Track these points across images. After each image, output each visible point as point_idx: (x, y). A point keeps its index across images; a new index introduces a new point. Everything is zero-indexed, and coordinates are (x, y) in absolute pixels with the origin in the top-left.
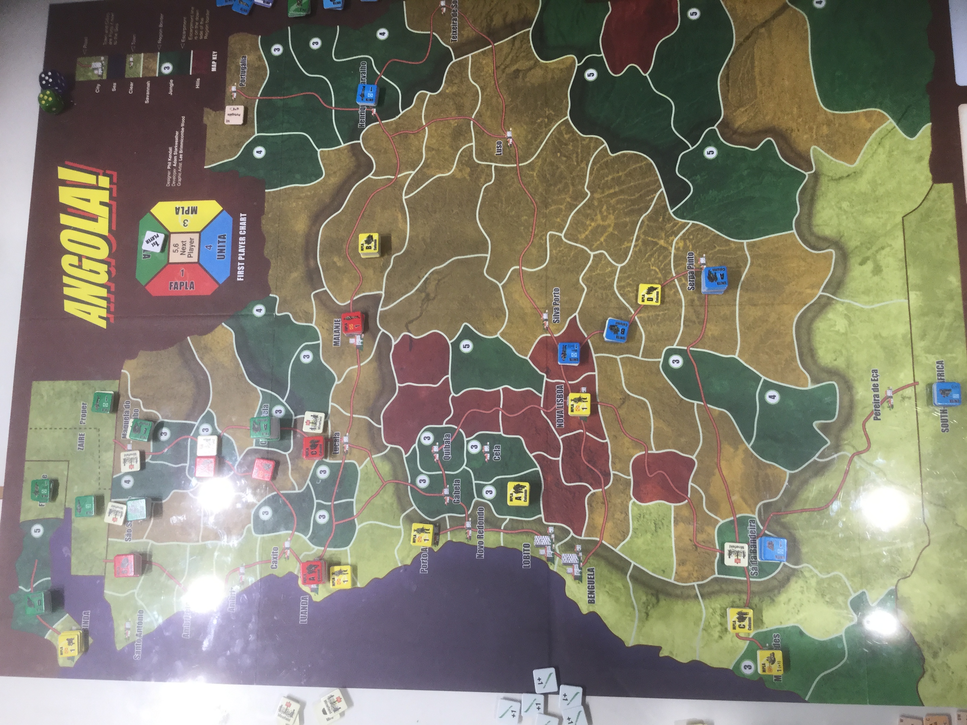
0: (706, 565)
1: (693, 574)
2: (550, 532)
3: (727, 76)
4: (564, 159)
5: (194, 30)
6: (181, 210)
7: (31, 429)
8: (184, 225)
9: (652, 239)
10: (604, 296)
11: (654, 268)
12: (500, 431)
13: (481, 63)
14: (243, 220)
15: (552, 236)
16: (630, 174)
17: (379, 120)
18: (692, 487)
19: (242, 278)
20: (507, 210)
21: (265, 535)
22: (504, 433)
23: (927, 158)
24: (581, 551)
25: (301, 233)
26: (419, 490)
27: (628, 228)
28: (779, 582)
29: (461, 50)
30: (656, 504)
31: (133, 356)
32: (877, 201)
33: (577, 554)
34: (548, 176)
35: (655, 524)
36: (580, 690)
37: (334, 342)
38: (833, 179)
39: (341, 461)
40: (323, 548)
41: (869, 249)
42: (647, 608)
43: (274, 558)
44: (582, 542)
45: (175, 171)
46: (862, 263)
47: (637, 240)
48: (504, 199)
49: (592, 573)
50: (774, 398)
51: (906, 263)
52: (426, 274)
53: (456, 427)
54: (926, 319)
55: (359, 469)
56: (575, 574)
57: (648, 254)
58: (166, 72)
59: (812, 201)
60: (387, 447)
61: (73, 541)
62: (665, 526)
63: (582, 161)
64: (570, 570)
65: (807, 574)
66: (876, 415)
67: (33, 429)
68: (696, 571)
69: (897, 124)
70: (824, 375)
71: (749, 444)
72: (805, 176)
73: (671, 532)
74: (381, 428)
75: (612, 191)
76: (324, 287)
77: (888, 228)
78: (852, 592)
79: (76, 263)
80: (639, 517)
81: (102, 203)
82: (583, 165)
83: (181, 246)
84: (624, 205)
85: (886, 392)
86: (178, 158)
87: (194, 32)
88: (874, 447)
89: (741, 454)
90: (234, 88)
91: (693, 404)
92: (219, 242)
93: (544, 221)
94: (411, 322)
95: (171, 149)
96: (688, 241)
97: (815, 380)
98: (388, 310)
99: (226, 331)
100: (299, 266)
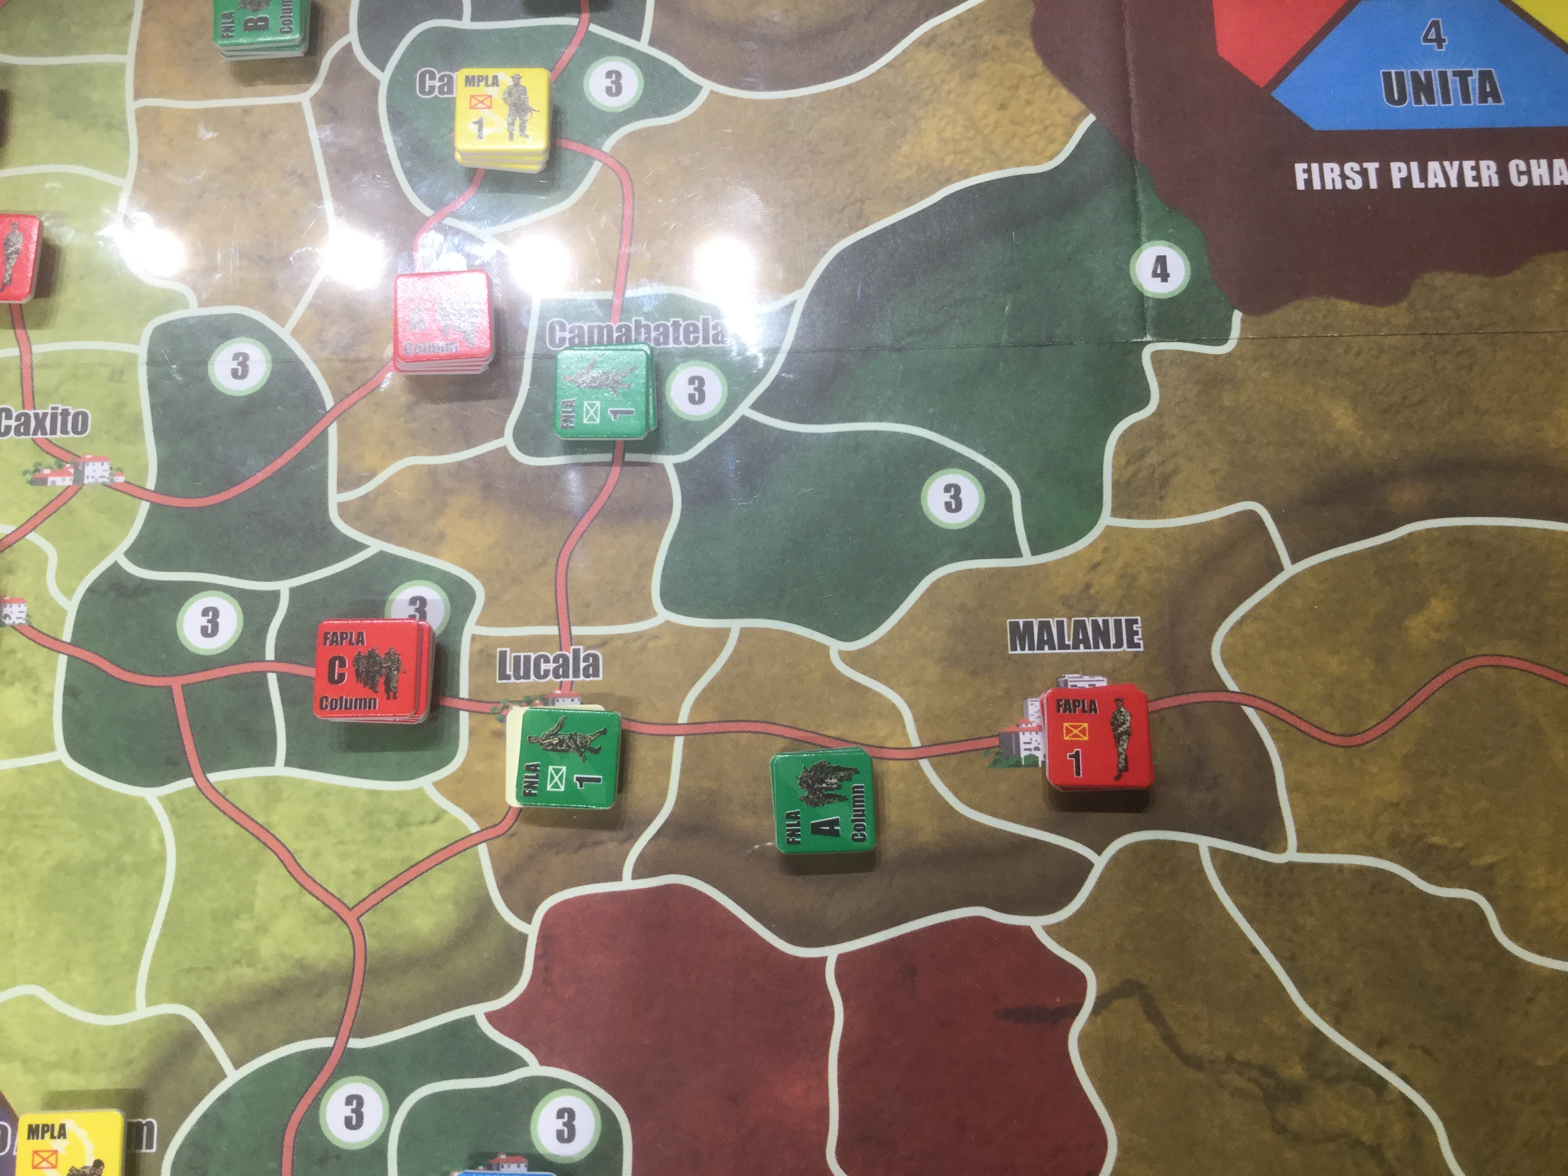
19: (1309, 182)
21: (143, 375)
26: (313, 1093)
39: (464, 692)
40: (67, 635)
55: (426, 783)
60: (528, 920)
74: (618, 878)
76: (1295, 559)
92: (1463, 76)
98: (1205, 881)
99: (1059, 133)
100: (1386, 436)
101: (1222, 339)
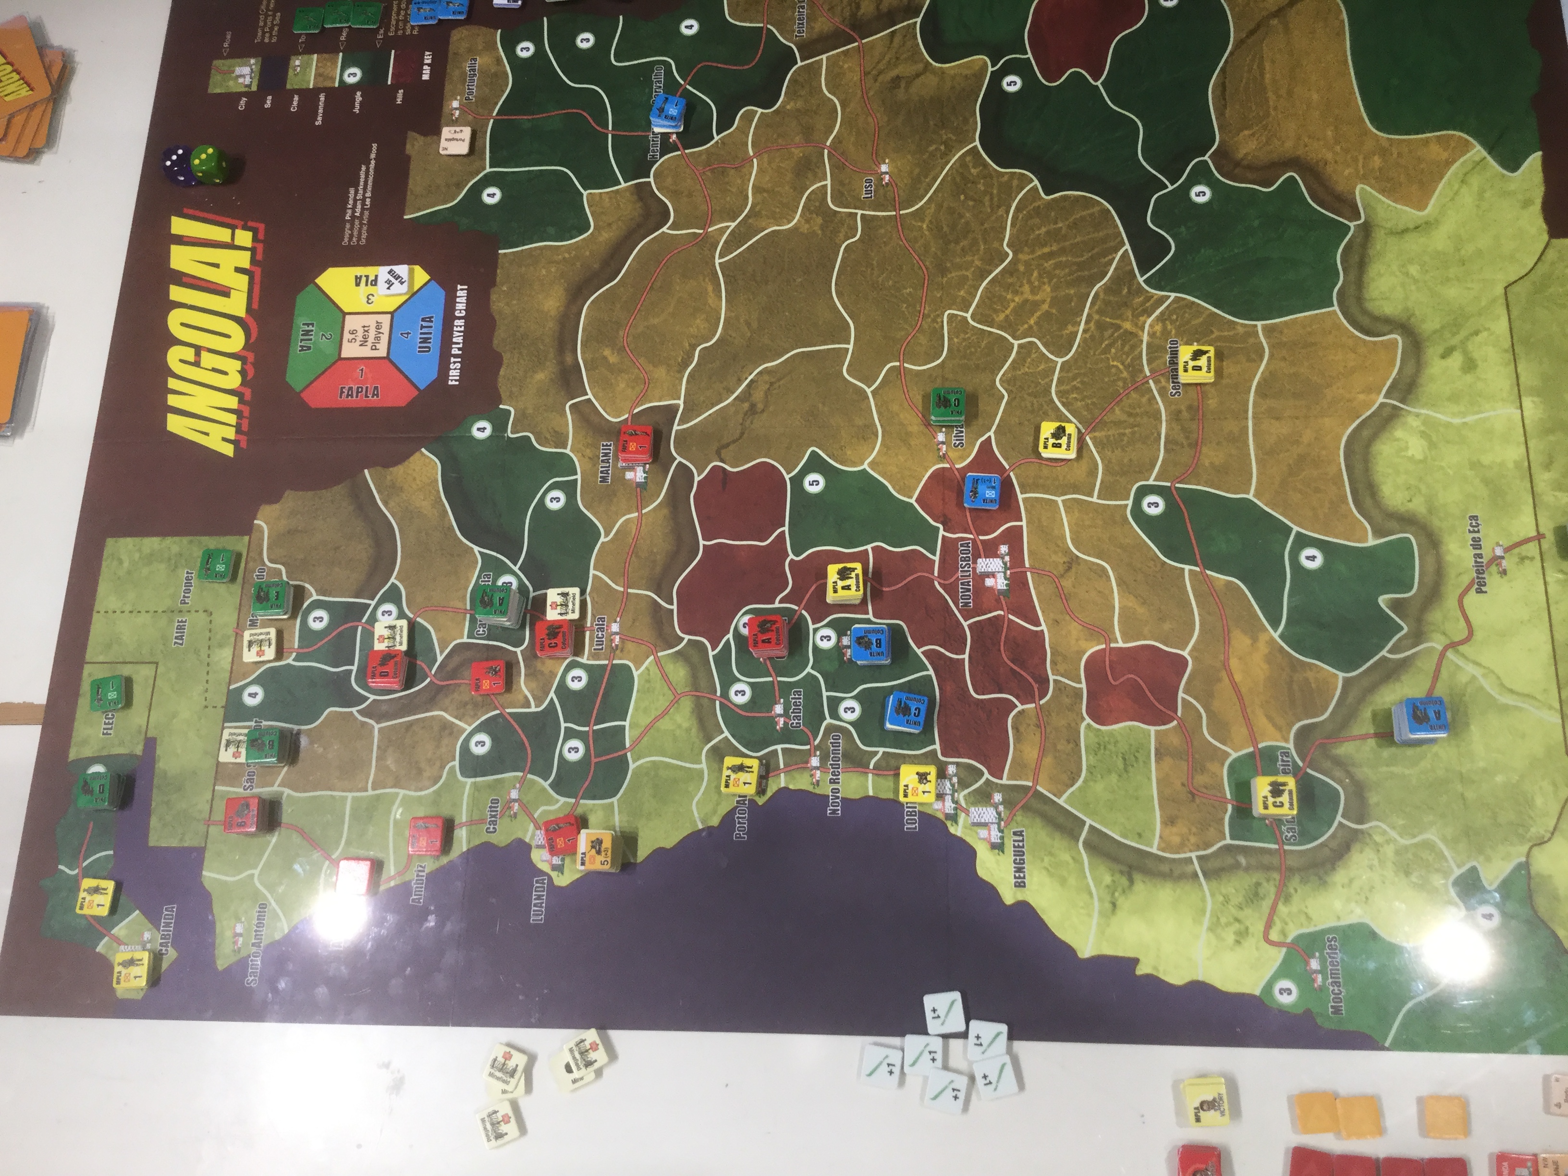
0: (1210, 825)
1: (1189, 840)
2: (951, 772)
3: (1222, 86)
4: (971, 203)
5: (398, 21)
6: (364, 279)
7: (98, 612)
8: (368, 302)
9: (1112, 321)
10: (1036, 405)
11: (1115, 363)
12: (868, 614)
13: (842, 67)
14: (462, 295)
15: (951, 316)
16: (1075, 225)
17: (681, 148)
18: (1183, 699)
19: (456, 380)
20: (880, 279)
21: (479, 779)
22: (875, 616)
23: (1538, 202)
24: (1001, 804)
25: (553, 313)
26: (733, 707)
27: (1073, 304)
28: (1331, 849)
29: (810, 49)
30: (1125, 727)
31: (274, 498)
32: (1464, 264)
33: (996, 806)
34: (945, 229)
35: (1124, 759)
36: (1003, 1028)
37: (601, 477)
38: (1392, 233)
39: (606, 662)
40: (573, 800)
41: (1454, 334)
42: (1113, 894)
43: (492, 816)
44: (1003, 788)
45: (357, 222)
46: (1443, 357)
47: (1087, 323)
48: (874, 262)
49: (1021, 838)
50: (1314, 561)
51: (1514, 354)
52: (750, 374)
53: (796, 608)
54: (1552, 438)
55: (636, 674)
56: (993, 840)
57: (1106, 342)
58: (351, 80)
59: (1362, 265)
60: (683, 639)
61: (155, 791)
62: (1141, 763)
63: (999, 207)
64: (983, 833)
65: (1378, 838)
66: (1480, 585)
67: (102, 612)
68: (1194, 834)
69: (1489, 153)
70: (1393, 524)
71: (1275, 632)
72: (1349, 228)
73: (1151, 772)
74: (672, 610)
75: (1046, 250)
76: (587, 394)
77: (1483, 304)
78: (1454, 867)
79: (192, 359)
80: (1099, 747)
81: (238, 270)
82: (1001, 212)
83: (360, 333)
84: (1067, 270)
85: (1493, 549)
86: (363, 204)
87: (397, 24)
88: (1478, 635)
89: (1263, 648)
90: (455, 104)
91: (1183, 569)
92: (422, 327)
93: (938, 295)
94: (727, 445)
95: (352, 191)
96: (1167, 323)
97: (1379, 532)
98: (688, 428)
99: (427, 461)
100: (548, 363)
101: (509, 412)
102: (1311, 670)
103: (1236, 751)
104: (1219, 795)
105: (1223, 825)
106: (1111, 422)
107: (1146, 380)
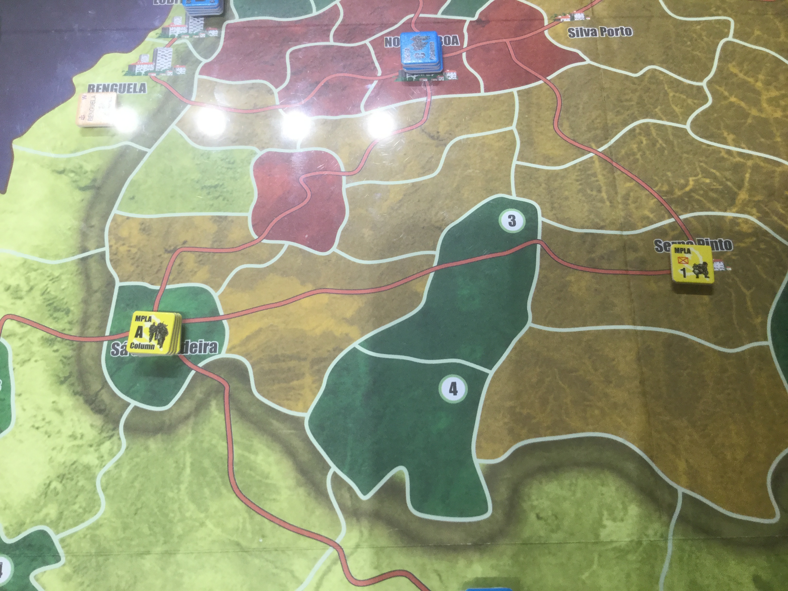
0: (138, 266)
1: (124, 244)
2: (209, 33)
9: (747, 179)
11: (691, 183)
15: (727, 23)
18: (282, 246)
24: (175, 74)
27: (763, 140)
28: (97, 394)
30: (251, 188)
33: (172, 69)
35: (216, 186)
42: (73, 172)
47: (740, 154)
49: (138, 90)
50: (451, 392)
56: (138, 67)
57: (718, 174)
62: (212, 202)
64: (146, 59)
65: (106, 446)
68: (129, 251)
70: (504, 492)
71: (360, 344)
73: (201, 211)
78: (63, 535)
89: (341, 330)
91: (434, 249)
93: (751, 10)
96: (754, 239)
97: (492, 473)
102: (314, 382)
103: (220, 297)
104: (171, 278)
105: (137, 280)
106: (614, 178)
107: (673, 214)
